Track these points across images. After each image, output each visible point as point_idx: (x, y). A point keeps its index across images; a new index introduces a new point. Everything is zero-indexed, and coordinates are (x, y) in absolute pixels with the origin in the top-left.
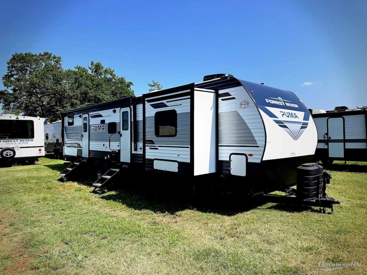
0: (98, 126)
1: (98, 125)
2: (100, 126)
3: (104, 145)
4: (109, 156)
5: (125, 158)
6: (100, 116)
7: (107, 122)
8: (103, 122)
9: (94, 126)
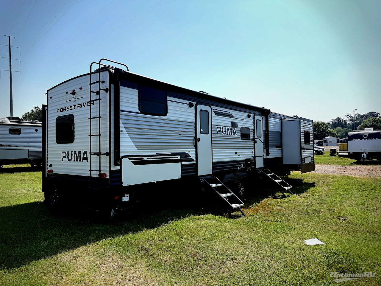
0: (228, 129)
1: (226, 128)
2: (231, 129)
3: (236, 153)
4: (242, 165)
5: (259, 164)
6: (231, 116)
7: (240, 126)
8: (234, 124)
9: (221, 127)
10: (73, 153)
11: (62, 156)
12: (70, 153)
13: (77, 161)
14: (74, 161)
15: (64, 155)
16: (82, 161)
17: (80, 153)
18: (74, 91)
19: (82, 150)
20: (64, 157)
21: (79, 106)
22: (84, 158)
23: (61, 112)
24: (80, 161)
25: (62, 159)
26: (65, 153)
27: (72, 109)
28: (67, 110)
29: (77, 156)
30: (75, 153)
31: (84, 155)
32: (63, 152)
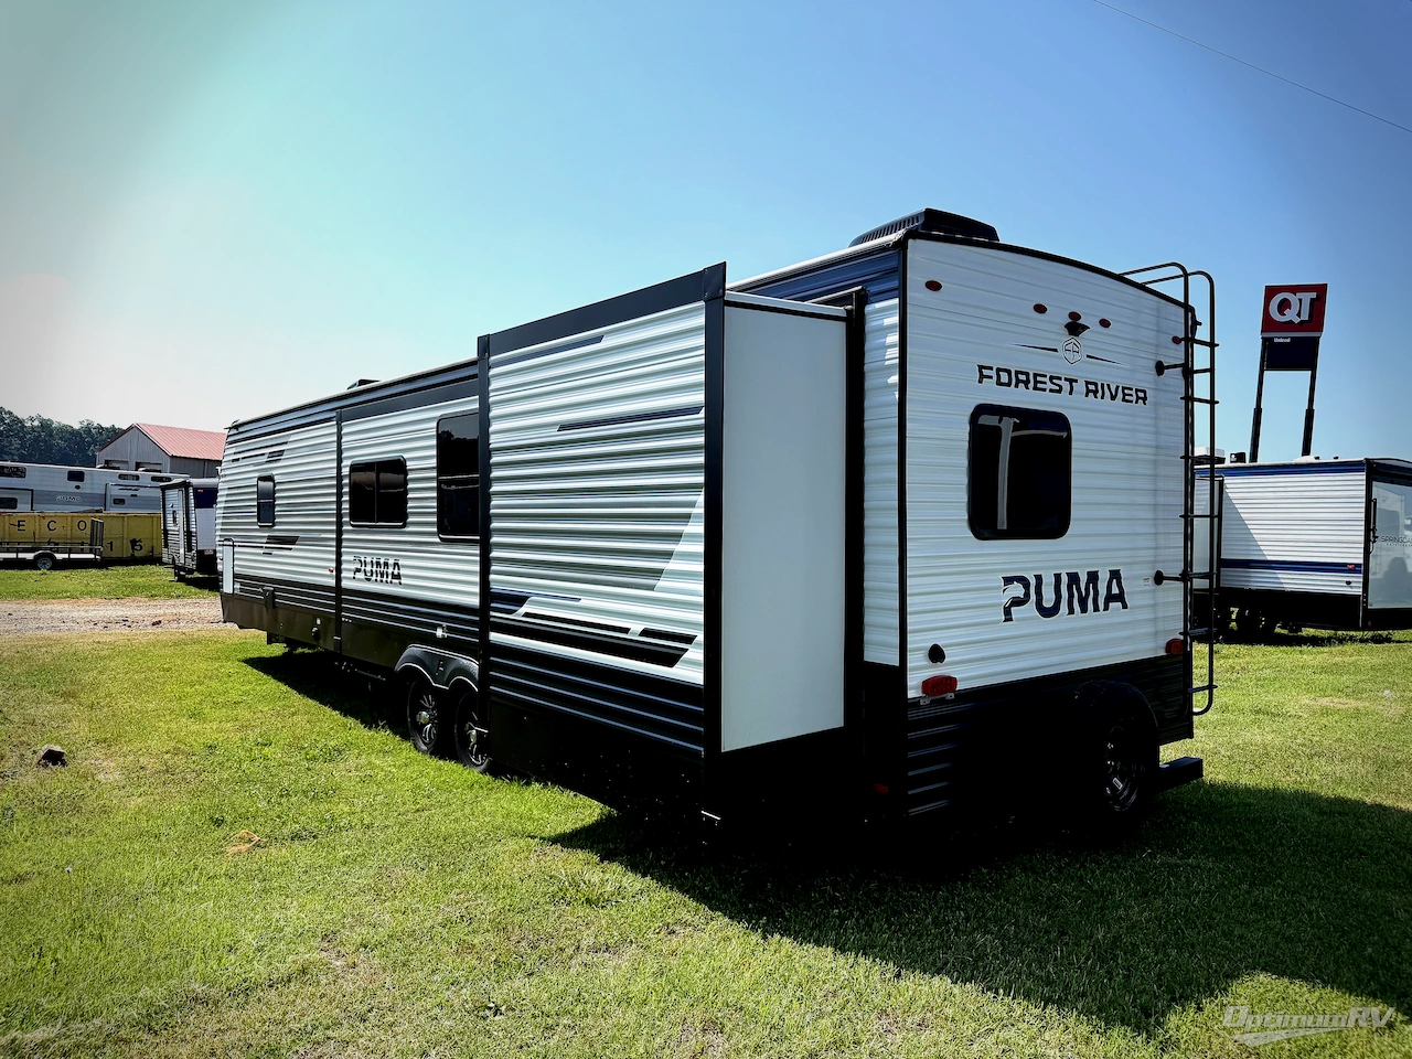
10: (1065, 579)
11: (1005, 599)
12: (1049, 581)
13: (1084, 610)
14: (1071, 611)
15: (1017, 590)
16: (1106, 608)
17: (1093, 577)
18: (1074, 316)
19: (1103, 565)
20: (1017, 602)
21: (1093, 389)
22: (1110, 598)
23: (999, 383)
24: (1096, 609)
25: (1007, 612)
26: (1023, 581)
27: (1059, 391)
28: (1035, 388)
29: (1083, 592)
30: (1073, 578)
31: (1109, 587)
32: (1008, 581)
